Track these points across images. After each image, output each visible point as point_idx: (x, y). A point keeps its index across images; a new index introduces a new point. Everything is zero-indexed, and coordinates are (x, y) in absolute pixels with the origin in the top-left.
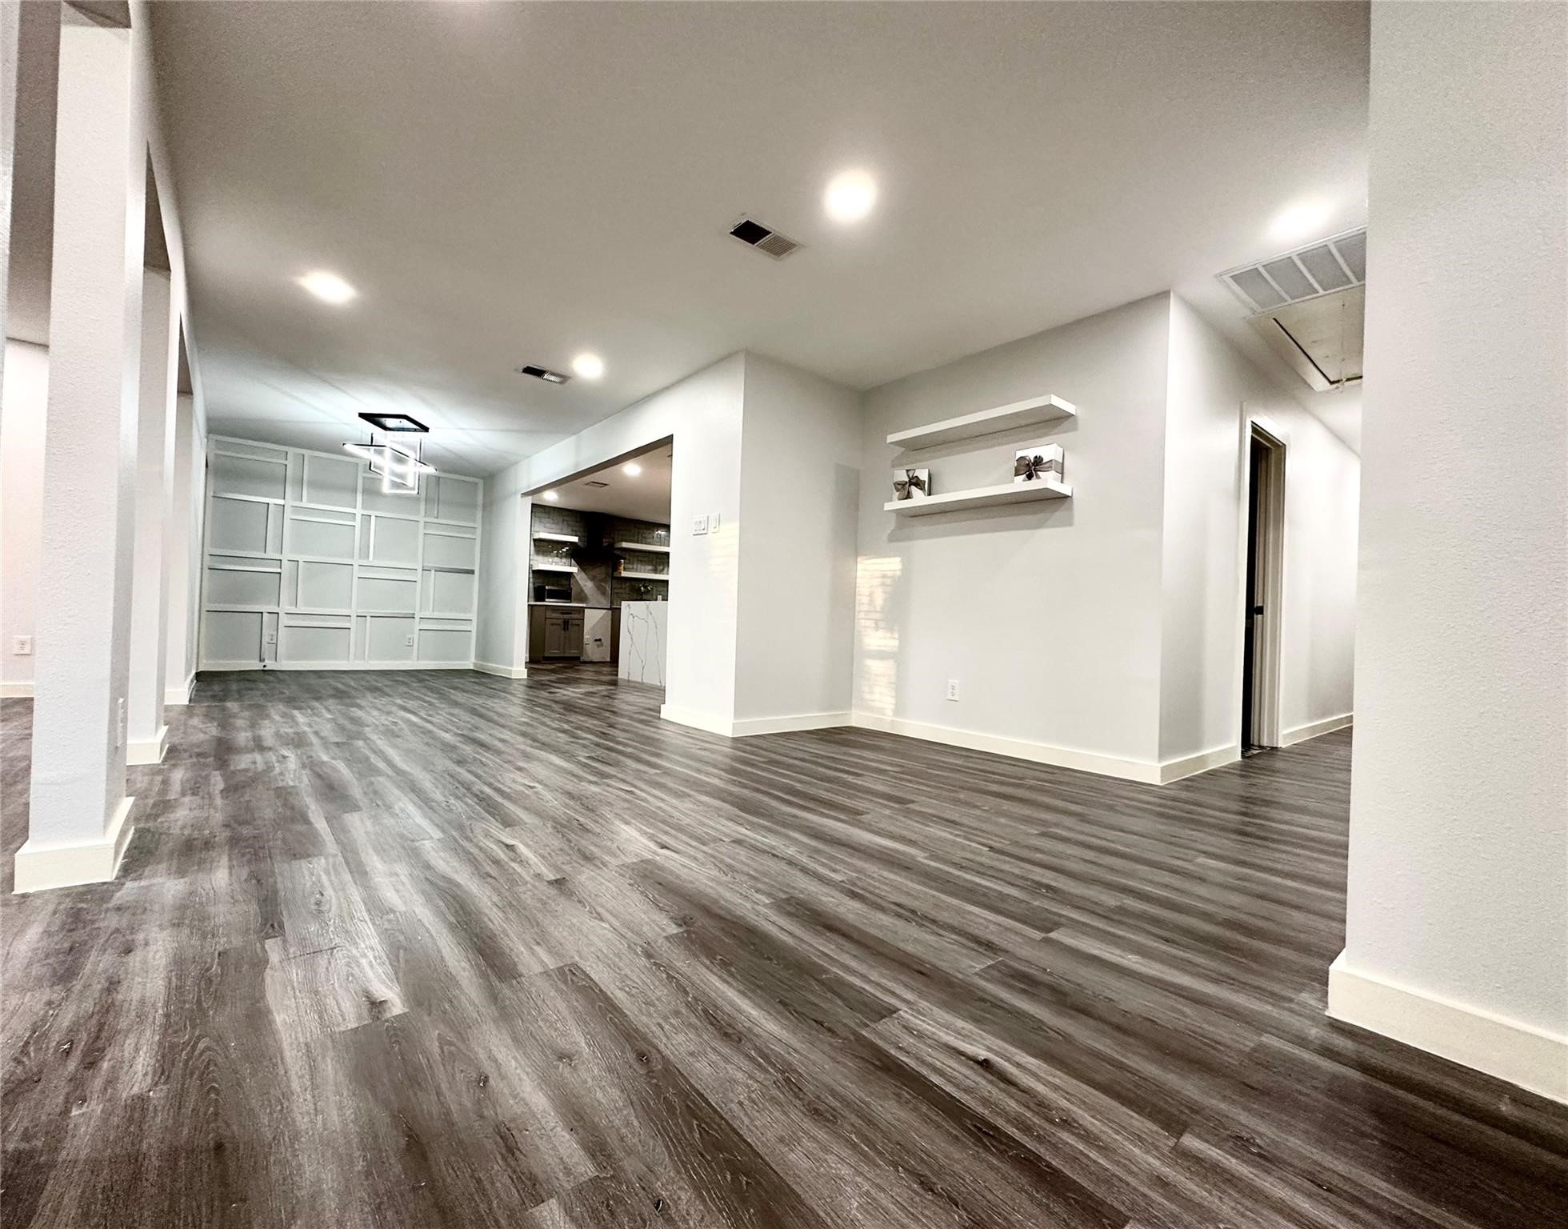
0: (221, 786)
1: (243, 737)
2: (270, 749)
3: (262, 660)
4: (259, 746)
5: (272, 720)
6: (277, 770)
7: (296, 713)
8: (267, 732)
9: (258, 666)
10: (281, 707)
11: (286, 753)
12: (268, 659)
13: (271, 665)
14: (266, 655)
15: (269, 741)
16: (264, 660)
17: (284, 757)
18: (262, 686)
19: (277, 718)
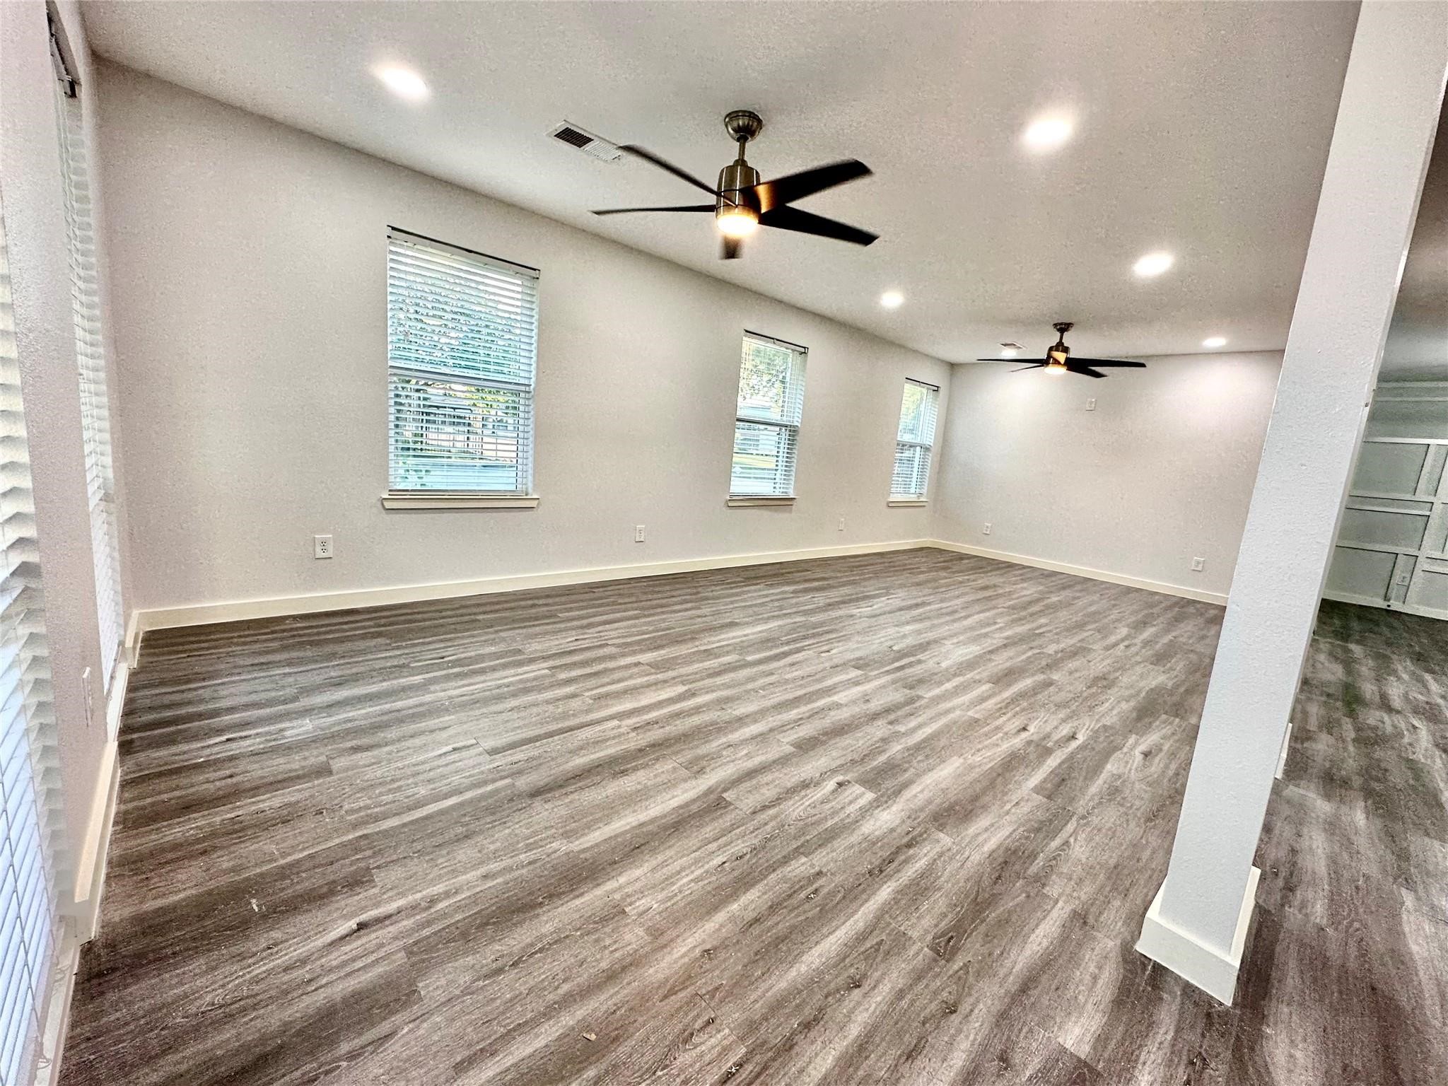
0: (1353, 735)
1: (1368, 689)
2: (1398, 712)
3: (1386, 598)
4: (1386, 705)
5: (1399, 678)
6: (1406, 740)
7: (1428, 677)
8: (1395, 691)
9: (1380, 603)
10: (1409, 663)
11: (1416, 723)
12: (1395, 600)
13: (1396, 606)
14: (1393, 594)
15: (1397, 703)
16: (1389, 600)
17: (1415, 727)
18: (1385, 631)
19: (1406, 677)
